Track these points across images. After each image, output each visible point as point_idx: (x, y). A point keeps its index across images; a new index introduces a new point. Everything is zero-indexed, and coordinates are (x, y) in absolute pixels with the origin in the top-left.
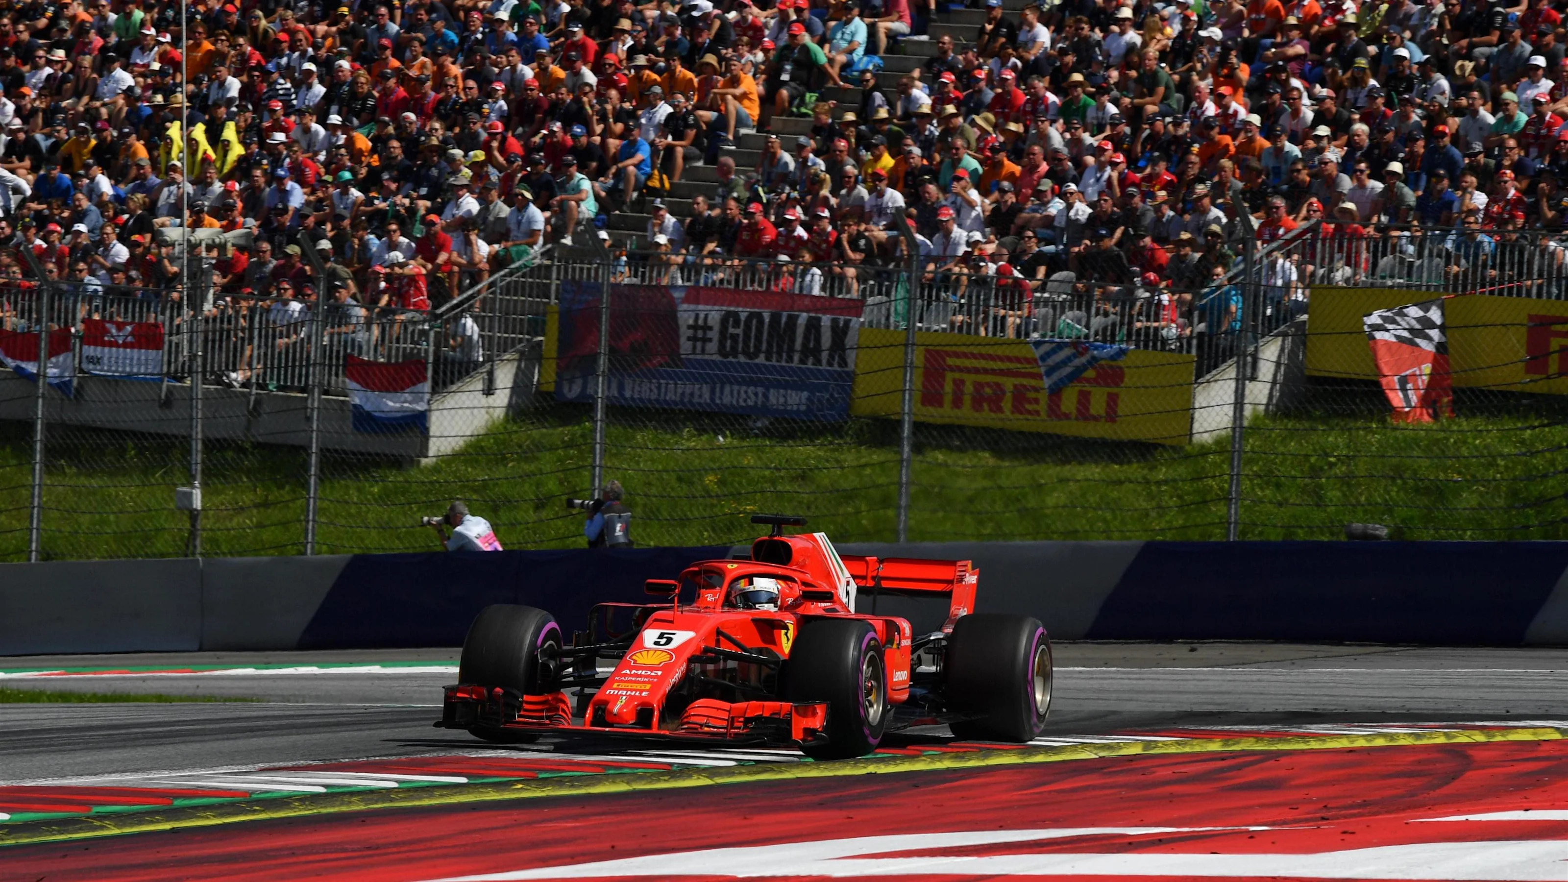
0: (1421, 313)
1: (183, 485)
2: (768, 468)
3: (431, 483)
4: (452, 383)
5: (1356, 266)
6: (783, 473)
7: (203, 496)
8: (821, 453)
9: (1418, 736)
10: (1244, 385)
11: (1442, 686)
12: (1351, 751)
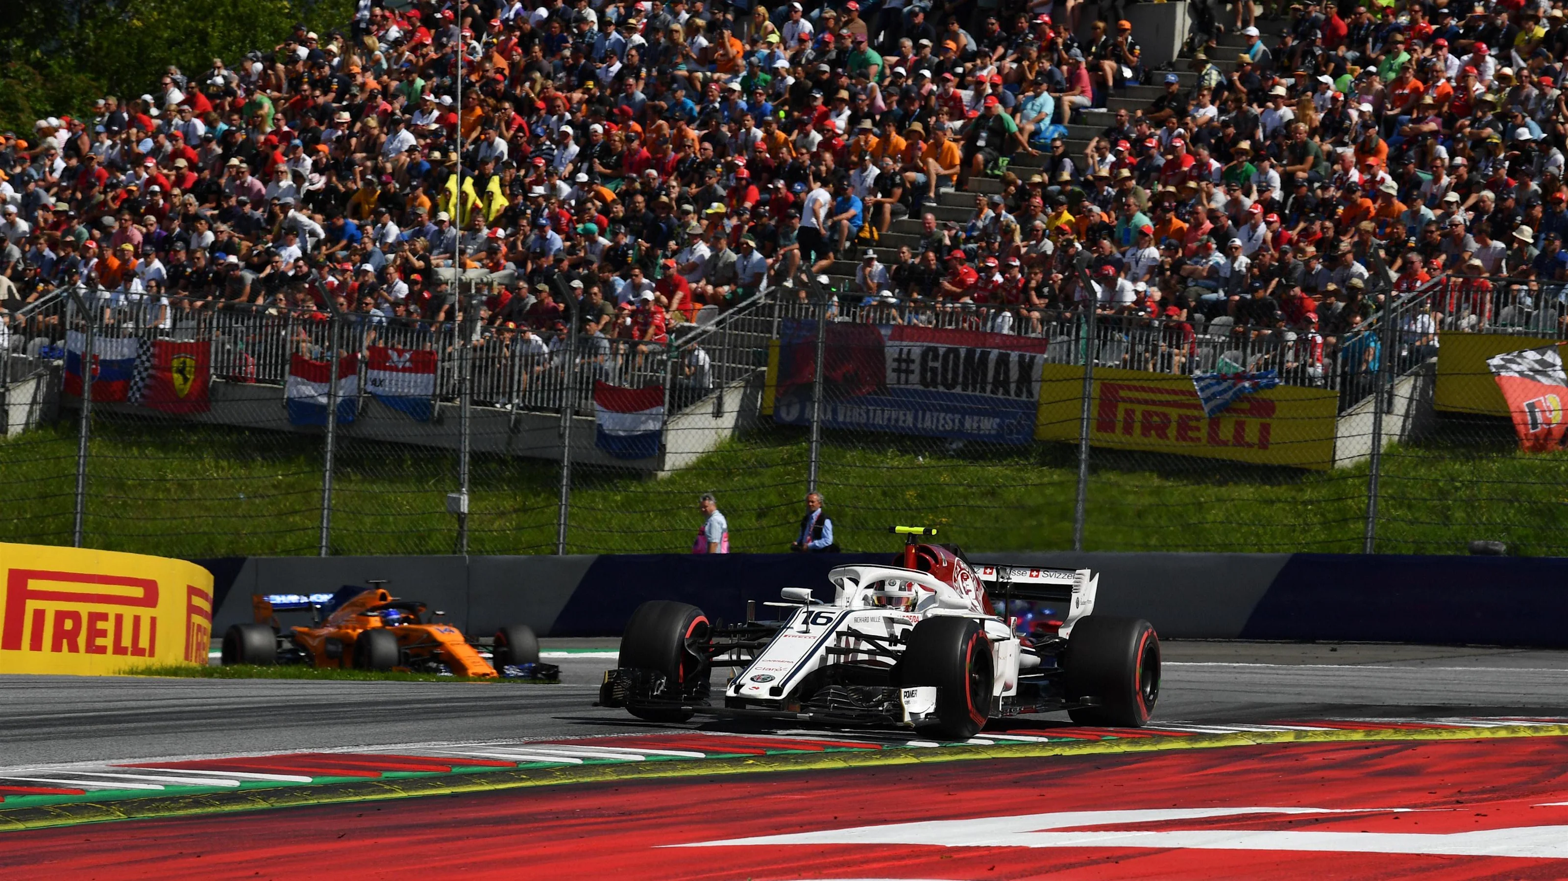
0: (1539, 357)
1: (452, 492)
2: (961, 484)
3: (667, 493)
4: (686, 406)
5: (1481, 315)
6: (974, 489)
7: (470, 501)
8: (1008, 472)
9: (1536, 729)
10: (1381, 417)
12: (1479, 741)
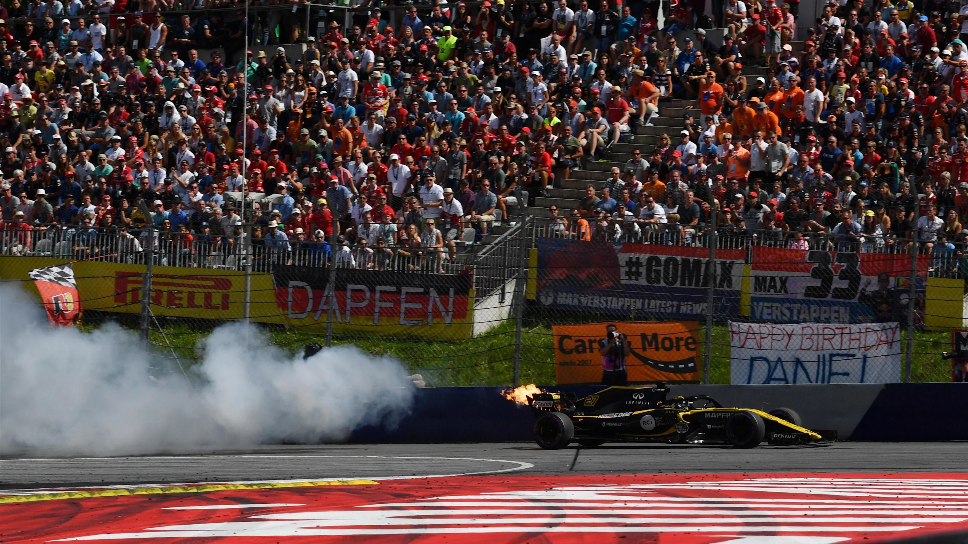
0: (60, 270)
5: (25, 244)
9: (54, 495)
11: (71, 468)
12: (18, 504)
